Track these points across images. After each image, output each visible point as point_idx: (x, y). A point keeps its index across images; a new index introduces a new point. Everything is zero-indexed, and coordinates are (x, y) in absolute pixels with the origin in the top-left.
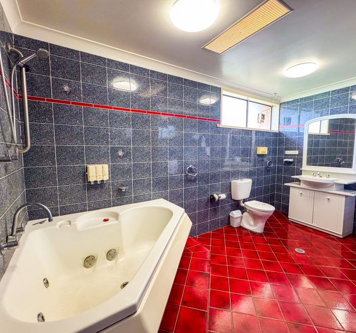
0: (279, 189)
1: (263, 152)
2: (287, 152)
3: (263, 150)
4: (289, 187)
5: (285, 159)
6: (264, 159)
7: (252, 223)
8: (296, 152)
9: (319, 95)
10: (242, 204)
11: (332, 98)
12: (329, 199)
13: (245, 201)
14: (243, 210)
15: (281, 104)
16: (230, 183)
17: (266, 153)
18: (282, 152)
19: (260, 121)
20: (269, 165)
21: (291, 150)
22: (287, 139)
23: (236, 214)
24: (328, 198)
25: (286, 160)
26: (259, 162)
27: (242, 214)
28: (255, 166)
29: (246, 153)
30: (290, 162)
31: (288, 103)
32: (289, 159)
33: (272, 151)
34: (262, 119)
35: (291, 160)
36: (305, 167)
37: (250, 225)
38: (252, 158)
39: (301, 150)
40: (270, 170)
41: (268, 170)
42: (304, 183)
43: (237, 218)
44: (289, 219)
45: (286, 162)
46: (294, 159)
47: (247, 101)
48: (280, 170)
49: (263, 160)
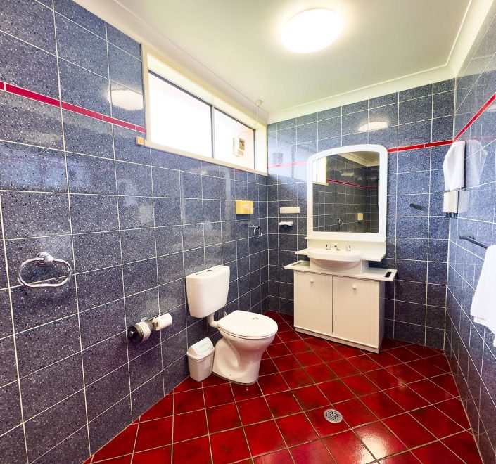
0: (274, 273)
1: (245, 210)
2: (284, 210)
3: (245, 207)
4: (291, 272)
5: (280, 221)
6: (249, 223)
7: (235, 363)
8: (296, 210)
9: (324, 112)
10: (214, 323)
11: (344, 118)
12: (355, 289)
13: (218, 315)
14: (215, 336)
15: (268, 127)
16: (184, 282)
17: (251, 212)
18: (274, 209)
19: (236, 153)
20: (257, 233)
21: (289, 206)
22: (281, 187)
23: (201, 349)
24: (354, 286)
25: (282, 223)
26: (240, 228)
27: (214, 345)
28: (233, 237)
29: (214, 211)
30: (288, 227)
31: (280, 124)
32: (287, 221)
33: (260, 209)
34: (240, 148)
35: (290, 223)
36: (312, 235)
37: (232, 368)
38: (228, 222)
39: (304, 207)
40: (258, 243)
41: (255, 242)
42: (315, 264)
43: (203, 360)
44: (296, 330)
45: (283, 226)
46: (294, 221)
47: (211, 106)
48: (273, 242)
49: (246, 225)
